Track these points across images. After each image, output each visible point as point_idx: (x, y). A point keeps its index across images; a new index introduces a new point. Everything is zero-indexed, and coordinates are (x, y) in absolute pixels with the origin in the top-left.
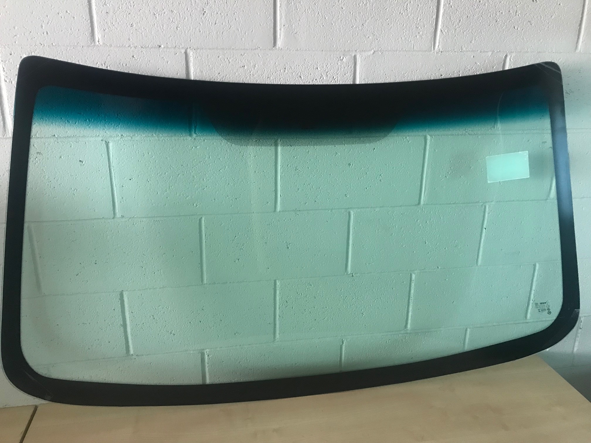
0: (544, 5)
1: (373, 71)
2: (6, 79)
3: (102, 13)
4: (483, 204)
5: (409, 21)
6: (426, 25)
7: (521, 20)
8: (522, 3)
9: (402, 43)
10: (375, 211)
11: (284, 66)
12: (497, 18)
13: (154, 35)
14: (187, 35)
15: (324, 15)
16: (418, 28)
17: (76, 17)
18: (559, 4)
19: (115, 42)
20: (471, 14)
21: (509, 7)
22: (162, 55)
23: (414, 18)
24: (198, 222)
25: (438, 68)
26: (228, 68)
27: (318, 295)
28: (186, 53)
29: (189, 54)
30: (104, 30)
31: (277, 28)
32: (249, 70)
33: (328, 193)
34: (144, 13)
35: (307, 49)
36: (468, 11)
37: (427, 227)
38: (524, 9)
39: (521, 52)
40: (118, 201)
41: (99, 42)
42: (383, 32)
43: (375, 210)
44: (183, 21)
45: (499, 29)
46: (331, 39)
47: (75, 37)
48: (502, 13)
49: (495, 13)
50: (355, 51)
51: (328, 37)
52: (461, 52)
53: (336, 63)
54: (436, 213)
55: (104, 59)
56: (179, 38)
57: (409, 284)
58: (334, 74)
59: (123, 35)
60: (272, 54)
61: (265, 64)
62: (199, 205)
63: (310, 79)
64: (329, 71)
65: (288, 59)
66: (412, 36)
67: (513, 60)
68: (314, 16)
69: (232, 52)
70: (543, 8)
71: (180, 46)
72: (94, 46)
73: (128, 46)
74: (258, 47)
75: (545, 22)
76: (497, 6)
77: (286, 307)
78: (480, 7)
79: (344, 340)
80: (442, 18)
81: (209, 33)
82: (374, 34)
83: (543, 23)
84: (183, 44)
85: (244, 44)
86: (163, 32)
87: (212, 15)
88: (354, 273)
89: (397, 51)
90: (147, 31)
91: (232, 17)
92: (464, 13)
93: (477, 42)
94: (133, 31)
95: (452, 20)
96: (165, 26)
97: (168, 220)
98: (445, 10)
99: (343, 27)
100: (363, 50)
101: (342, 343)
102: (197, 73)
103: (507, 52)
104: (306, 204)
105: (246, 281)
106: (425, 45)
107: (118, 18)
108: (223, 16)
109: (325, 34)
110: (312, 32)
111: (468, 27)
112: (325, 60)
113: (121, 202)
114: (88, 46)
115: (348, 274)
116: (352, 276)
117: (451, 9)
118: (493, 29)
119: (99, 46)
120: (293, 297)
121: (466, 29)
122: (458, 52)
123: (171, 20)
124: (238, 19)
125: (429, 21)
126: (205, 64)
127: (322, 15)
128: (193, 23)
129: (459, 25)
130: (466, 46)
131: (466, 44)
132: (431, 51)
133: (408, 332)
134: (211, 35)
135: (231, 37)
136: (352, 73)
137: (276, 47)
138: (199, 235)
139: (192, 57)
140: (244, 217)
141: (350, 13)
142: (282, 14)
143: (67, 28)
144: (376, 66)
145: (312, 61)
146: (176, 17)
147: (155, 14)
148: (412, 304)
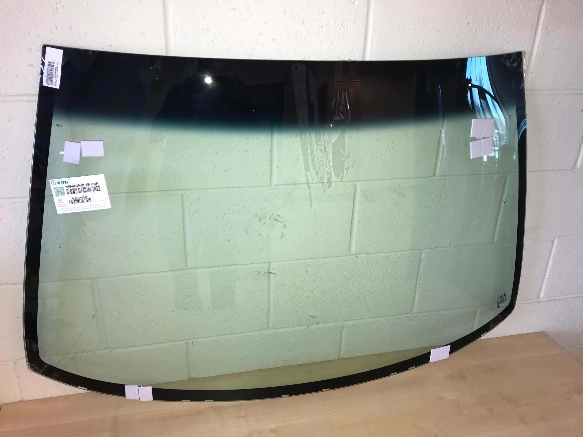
4: (504, 176)
10: (385, 184)
11: (284, 10)
24: (181, 197)
32: (241, 14)
37: (441, 202)
53: (346, 7)
54: (452, 186)
57: (418, 264)
58: (344, 20)
62: (182, 178)
63: (314, 25)
64: (337, 17)
67: (550, 6)
77: (282, 291)
79: (344, 325)
88: (358, 253)
97: (145, 195)
101: (343, 329)
112: (333, 3)
115: (352, 255)
116: (356, 257)
120: (289, 280)
126: (187, 5)
133: (414, 315)
136: (365, 20)
138: (182, 212)
140: (235, 192)
144: (392, 11)
148: (420, 286)
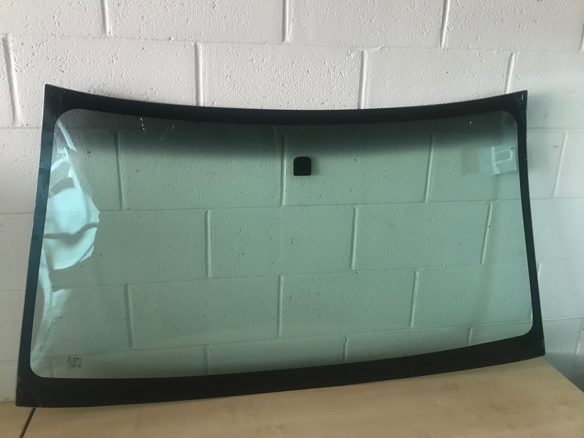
0: (549, 5)
1: (380, 67)
2: (17, 70)
3: (113, 4)
4: (487, 202)
5: (416, 18)
6: (433, 22)
7: (526, 19)
8: (527, 2)
9: (409, 40)
11: (292, 61)
12: (503, 17)
13: (165, 27)
14: (197, 28)
15: (333, 11)
16: (425, 25)
17: (88, 9)
18: (563, 4)
19: (126, 34)
20: (477, 11)
21: (515, 6)
22: (172, 47)
23: (421, 15)
24: (204, 215)
25: (444, 65)
26: (236, 61)
27: (322, 291)
28: (195, 46)
29: (199, 46)
30: (116, 22)
31: (286, 22)
32: (257, 64)
33: (334, 189)
34: (155, 6)
35: (316, 44)
36: (474, 9)
37: (431, 224)
38: (530, 8)
39: (526, 50)
40: (124, 193)
41: (110, 33)
42: (391, 28)
43: (380, 207)
44: (194, 14)
45: (505, 27)
46: (339, 34)
47: (86, 27)
48: (508, 12)
49: (500, 11)
50: (363, 47)
51: (336, 33)
52: (466, 49)
53: (344, 58)
54: (440, 211)
55: (115, 50)
56: (189, 31)
57: (413, 282)
58: (342, 69)
59: (134, 26)
60: (281, 49)
61: (274, 58)
62: (205, 198)
63: (317, 73)
64: (336, 67)
65: (296, 54)
66: (419, 33)
67: (518, 58)
68: (323, 11)
69: (241, 46)
70: (548, 7)
71: (189, 39)
72: (105, 37)
73: (138, 38)
74: (267, 41)
75: (550, 21)
76: (503, 5)
77: (290, 303)
78: (486, 5)
79: (347, 337)
80: (449, 16)
81: (219, 27)
82: (382, 30)
83: (547, 22)
84: (193, 37)
85: (253, 37)
86: (173, 24)
87: (222, 9)
88: (358, 270)
89: (404, 47)
90: (158, 24)
91: (242, 11)
92: (470, 10)
93: (483, 41)
94: (144, 23)
95: (458, 17)
96: (175, 19)
97: (174, 212)
98: (451, 7)
99: (351, 23)
100: (370, 46)
101: (345, 341)
102: (206, 66)
103: (512, 50)
104: (311, 199)
105: (251, 276)
106: (431, 42)
107: (130, 10)
108: (233, 10)
109: (333, 29)
110: (320, 28)
111: (474, 24)
112: (333, 55)
113: (128, 194)
114: (99, 37)
115: (353, 271)
116: (356, 273)
117: (457, 6)
118: (498, 27)
119: (109, 37)
120: (296, 293)
121: (472, 27)
122: (464, 49)
123: (182, 12)
124: (248, 13)
125: (436, 18)
126: (214, 57)
127: (331, 11)
128: (203, 16)
129: (465, 23)
130: (472, 44)
131: (472, 42)
132: (437, 48)
133: (412, 330)
134: (221, 28)
135: (240, 30)
136: (360, 68)
137: (284, 41)
138: (204, 228)
139: (201, 50)
140: (250, 211)
141: (359, 9)
142: (292, 9)
143: (79, 19)
144: (382, 62)
145: (320, 56)
146: (186, 10)
147: (166, 7)
148: (415, 303)
